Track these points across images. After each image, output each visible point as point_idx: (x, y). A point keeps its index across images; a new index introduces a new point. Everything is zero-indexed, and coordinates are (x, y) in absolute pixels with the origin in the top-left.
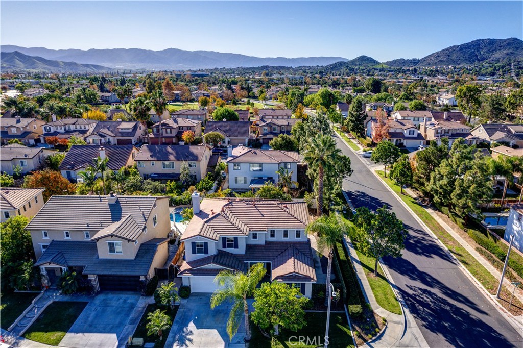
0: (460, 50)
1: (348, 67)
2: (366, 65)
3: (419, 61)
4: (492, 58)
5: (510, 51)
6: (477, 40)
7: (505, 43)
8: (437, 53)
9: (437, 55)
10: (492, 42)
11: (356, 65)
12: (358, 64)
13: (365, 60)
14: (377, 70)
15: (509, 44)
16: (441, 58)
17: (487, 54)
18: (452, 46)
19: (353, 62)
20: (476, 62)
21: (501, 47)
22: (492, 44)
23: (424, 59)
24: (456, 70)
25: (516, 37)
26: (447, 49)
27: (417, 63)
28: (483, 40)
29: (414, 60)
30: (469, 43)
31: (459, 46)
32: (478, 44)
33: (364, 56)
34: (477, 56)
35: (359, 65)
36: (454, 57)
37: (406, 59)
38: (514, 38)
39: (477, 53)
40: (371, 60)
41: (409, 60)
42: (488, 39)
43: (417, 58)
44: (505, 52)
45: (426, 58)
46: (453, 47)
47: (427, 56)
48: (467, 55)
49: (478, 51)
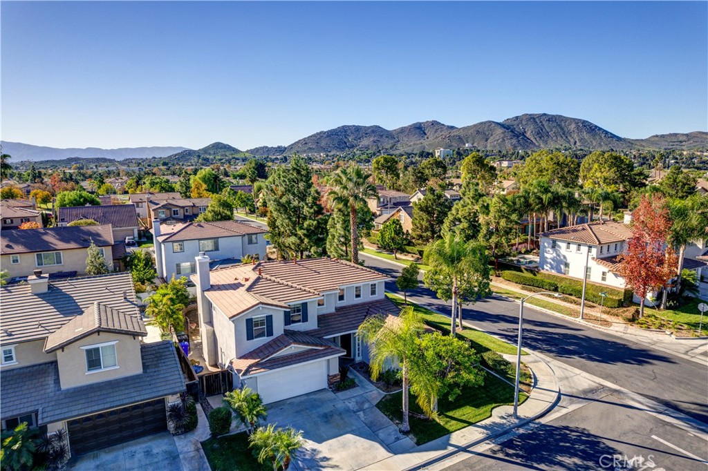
0: (327, 136)
1: (199, 156)
2: (224, 153)
3: (285, 148)
4: (361, 146)
5: (376, 139)
6: (343, 127)
7: (370, 130)
8: (304, 139)
9: (305, 142)
10: (358, 129)
11: (210, 154)
12: (212, 152)
13: (221, 148)
14: (238, 159)
15: (373, 132)
16: (310, 145)
17: (355, 142)
18: (319, 132)
19: (206, 150)
20: (347, 149)
21: (366, 134)
22: (358, 131)
23: (291, 147)
24: (329, 158)
25: (378, 125)
26: (314, 136)
27: (284, 151)
28: (348, 126)
29: (279, 147)
30: (336, 130)
31: (325, 132)
32: (344, 130)
33: (219, 143)
34: (346, 143)
35: (214, 154)
36: (323, 144)
37: (270, 146)
38: (376, 126)
39: (345, 140)
40: (228, 148)
41: (274, 148)
42: (354, 126)
43: (283, 146)
44: (371, 139)
45: (292, 145)
46: (321, 133)
47: (293, 142)
48: (336, 142)
49: (346, 138)
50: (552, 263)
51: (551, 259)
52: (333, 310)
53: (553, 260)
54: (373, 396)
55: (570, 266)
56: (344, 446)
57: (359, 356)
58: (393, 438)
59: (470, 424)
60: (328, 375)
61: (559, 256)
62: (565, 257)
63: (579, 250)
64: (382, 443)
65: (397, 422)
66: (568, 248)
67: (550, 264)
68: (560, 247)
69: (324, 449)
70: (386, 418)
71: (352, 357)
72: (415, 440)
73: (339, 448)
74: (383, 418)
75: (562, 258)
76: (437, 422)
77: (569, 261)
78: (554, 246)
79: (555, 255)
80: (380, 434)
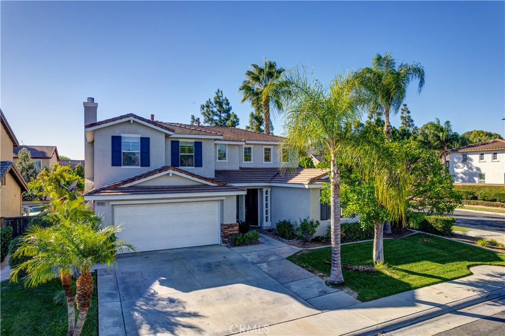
50: (464, 176)
51: (462, 173)
52: (237, 168)
53: (464, 173)
54: (283, 251)
55: (486, 177)
56: (227, 298)
57: (267, 221)
58: (316, 291)
59: (444, 280)
60: (222, 225)
61: (471, 168)
62: (478, 169)
63: (495, 158)
64: (296, 296)
65: (322, 274)
66: (482, 158)
67: (462, 178)
68: (471, 160)
69: (191, 300)
70: (302, 270)
71: (259, 225)
72: (356, 295)
73: (217, 300)
74: (299, 270)
75: (475, 170)
76: (387, 276)
77: (483, 171)
78: (465, 160)
79: (466, 168)
80: (292, 286)
